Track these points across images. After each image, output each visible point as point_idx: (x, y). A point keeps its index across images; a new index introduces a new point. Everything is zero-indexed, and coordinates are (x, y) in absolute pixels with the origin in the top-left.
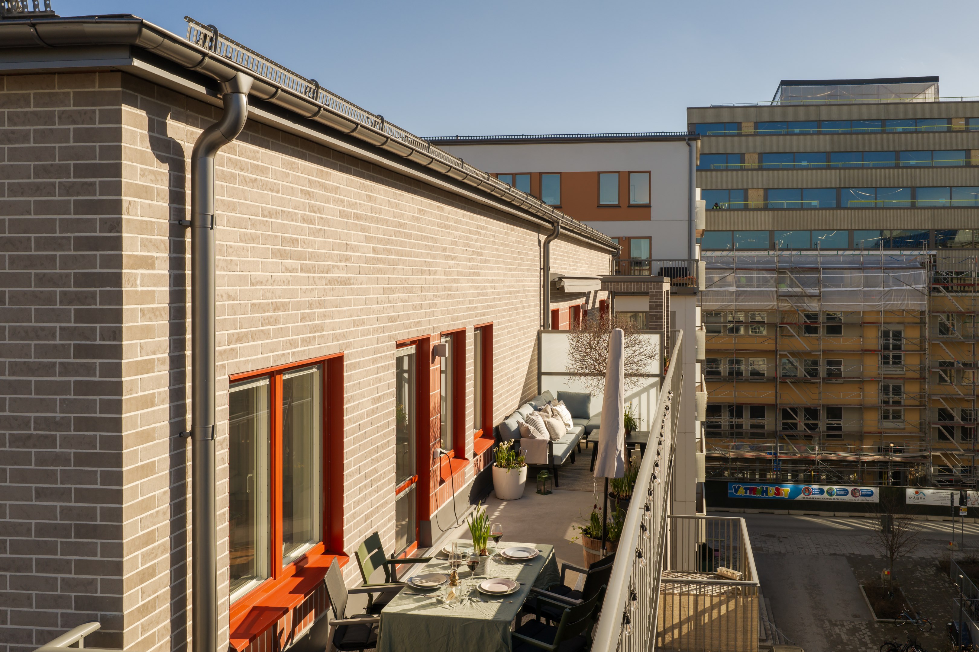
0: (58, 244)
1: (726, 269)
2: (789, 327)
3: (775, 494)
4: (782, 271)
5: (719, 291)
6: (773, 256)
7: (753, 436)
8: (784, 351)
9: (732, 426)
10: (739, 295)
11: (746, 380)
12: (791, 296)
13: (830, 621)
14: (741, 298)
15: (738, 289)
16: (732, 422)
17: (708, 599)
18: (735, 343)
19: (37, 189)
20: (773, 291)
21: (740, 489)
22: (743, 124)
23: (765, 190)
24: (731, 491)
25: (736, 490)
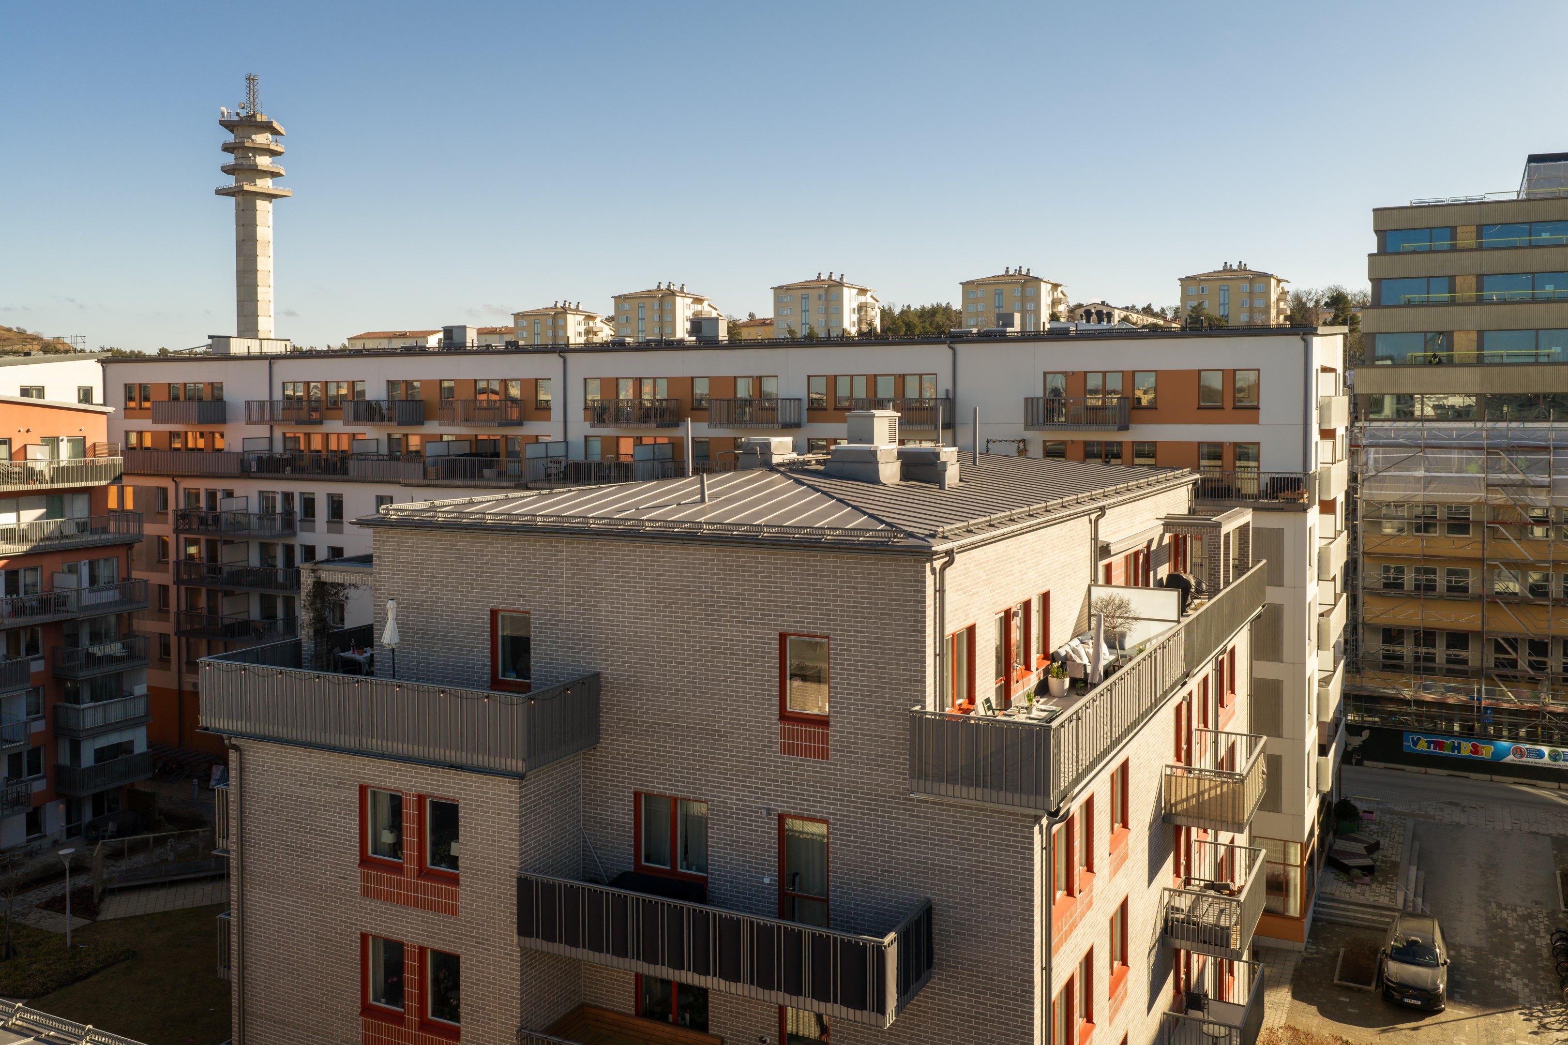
0: (909, 601)
1: (1410, 447)
2: (1501, 528)
3: (1472, 752)
4: (1491, 450)
5: (1399, 476)
6: (1482, 429)
7: (1450, 673)
8: (1494, 560)
9: (1417, 659)
10: (1429, 483)
11: (1441, 597)
12: (1506, 486)
13: (1499, 905)
14: (1432, 486)
15: (1427, 474)
16: (1417, 653)
17: (1207, 782)
18: (1423, 547)
19: (902, 585)
20: (1480, 478)
21: (1420, 742)
22: (1459, 230)
23: (1480, 333)
24: (1408, 744)
25: (1415, 743)
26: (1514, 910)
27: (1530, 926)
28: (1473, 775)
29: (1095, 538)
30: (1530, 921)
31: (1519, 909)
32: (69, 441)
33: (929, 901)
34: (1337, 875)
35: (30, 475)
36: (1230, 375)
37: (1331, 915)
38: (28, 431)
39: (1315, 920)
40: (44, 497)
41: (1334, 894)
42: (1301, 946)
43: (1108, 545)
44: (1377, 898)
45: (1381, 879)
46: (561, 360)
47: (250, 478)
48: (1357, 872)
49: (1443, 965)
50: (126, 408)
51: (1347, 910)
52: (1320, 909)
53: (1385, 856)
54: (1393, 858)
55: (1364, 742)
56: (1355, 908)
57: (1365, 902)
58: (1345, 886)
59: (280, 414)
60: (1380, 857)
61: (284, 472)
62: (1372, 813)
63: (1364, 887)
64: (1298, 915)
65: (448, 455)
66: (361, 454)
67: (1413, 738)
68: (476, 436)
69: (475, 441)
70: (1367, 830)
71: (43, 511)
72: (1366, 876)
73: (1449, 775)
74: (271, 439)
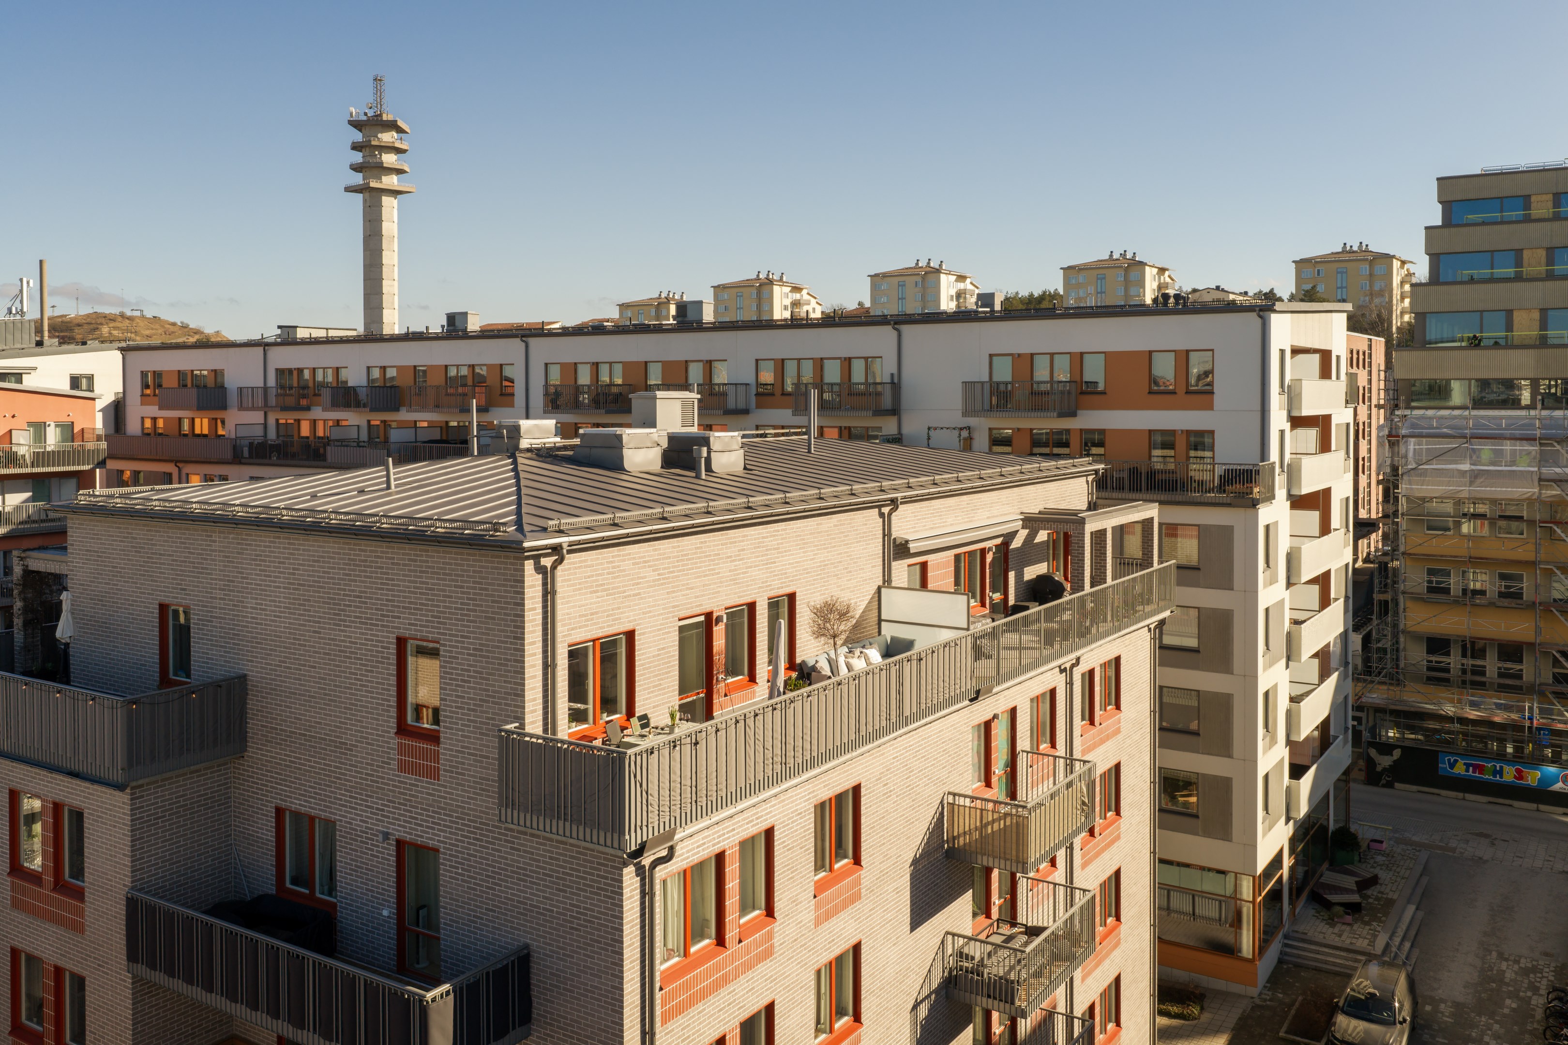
0: (509, 603)
1: (1454, 437)
2: (1555, 528)
3: (1515, 777)
4: (1543, 441)
5: (1443, 469)
6: (1535, 418)
7: (1502, 688)
8: (1548, 563)
9: (1464, 671)
10: (1476, 477)
11: (1492, 604)
12: (1561, 481)
14: (1479, 481)
15: (1473, 467)
16: (1463, 665)
18: (1469, 548)
19: (504, 585)
20: (1532, 472)
21: (1458, 764)
22: (1533, 199)
23: (1544, 311)
24: (1443, 766)
25: (1452, 766)
26: (1517, 962)
27: (1530, 982)
28: (1517, 804)
29: (887, 533)
30: (1532, 975)
31: (1523, 960)
32: (57, 426)
33: (527, 946)
34: (1318, 912)
35: (12, 459)
36: (1183, 357)
37: (1299, 956)
38: (13, 416)
39: (1280, 961)
40: (31, 480)
41: (1306, 934)
42: (1254, 991)
43: (907, 542)
44: (1354, 941)
45: (1367, 919)
46: (523, 344)
47: (241, 463)
48: (1339, 909)
49: (1401, 1023)
50: (143, 395)
51: (1318, 952)
52: (1288, 950)
53: (1382, 893)
54: (1390, 896)
55: (1394, 761)
56: (1326, 950)
57: (1339, 945)
58: (1322, 924)
59: (272, 401)
60: (1375, 893)
61: (270, 458)
62: (1382, 842)
63: (1344, 927)
64: (1251, 957)
65: (416, 442)
66: (338, 441)
67: (1449, 760)
68: (447, 422)
69: (445, 427)
70: (1372, 861)
71: (29, 494)
72: (1349, 914)
73: (1490, 802)
74: (265, 425)
